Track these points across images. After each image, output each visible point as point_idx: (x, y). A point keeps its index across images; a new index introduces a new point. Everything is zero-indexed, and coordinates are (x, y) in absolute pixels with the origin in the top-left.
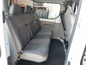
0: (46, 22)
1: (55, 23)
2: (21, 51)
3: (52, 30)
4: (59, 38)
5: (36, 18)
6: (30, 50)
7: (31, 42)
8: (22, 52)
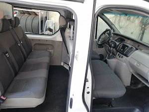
0: (39, 40)
1: (53, 41)
2: (2, 97)
3: (50, 53)
4: (62, 64)
5: (21, 36)
6: (15, 92)
7: (18, 78)
8: (4, 98)
